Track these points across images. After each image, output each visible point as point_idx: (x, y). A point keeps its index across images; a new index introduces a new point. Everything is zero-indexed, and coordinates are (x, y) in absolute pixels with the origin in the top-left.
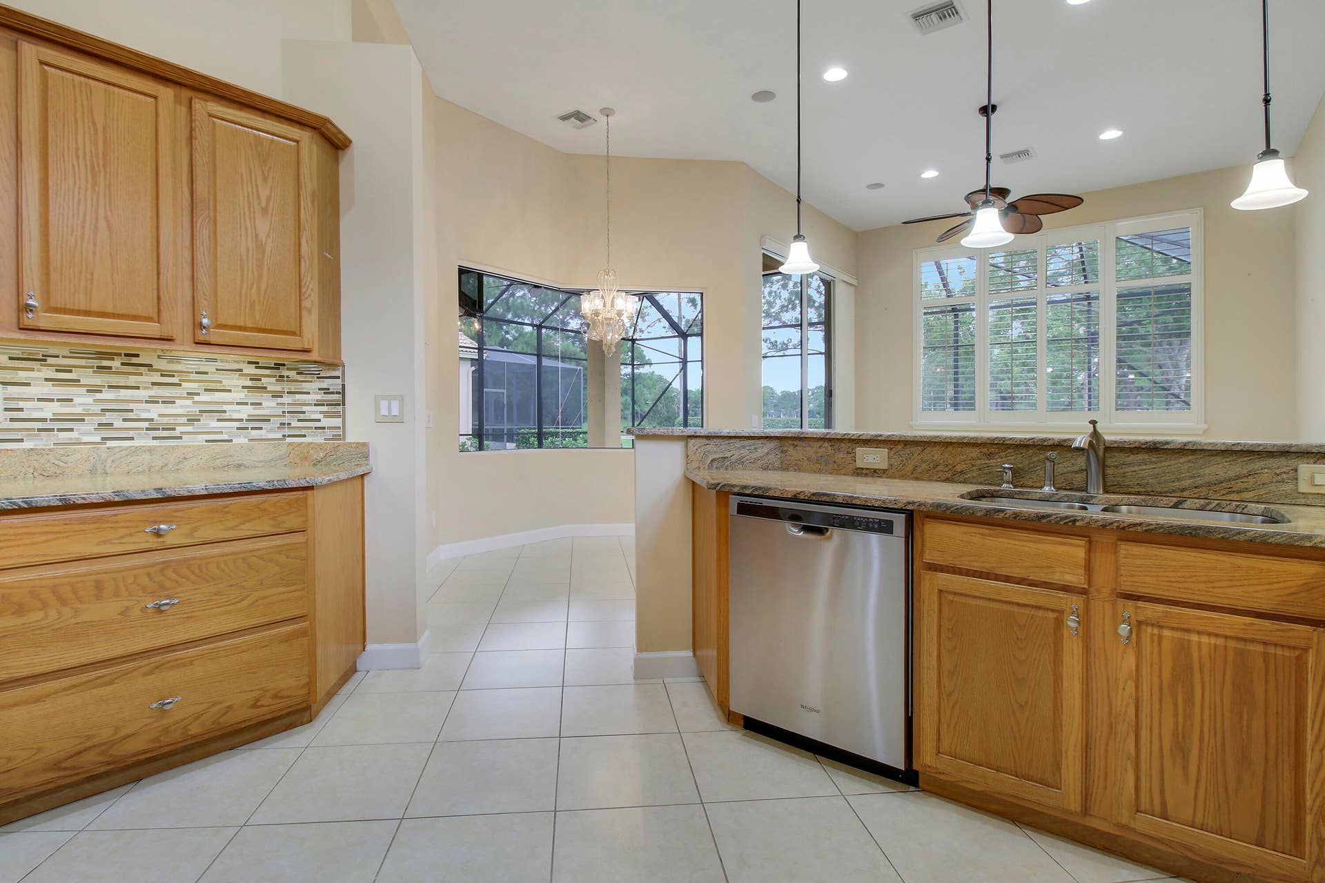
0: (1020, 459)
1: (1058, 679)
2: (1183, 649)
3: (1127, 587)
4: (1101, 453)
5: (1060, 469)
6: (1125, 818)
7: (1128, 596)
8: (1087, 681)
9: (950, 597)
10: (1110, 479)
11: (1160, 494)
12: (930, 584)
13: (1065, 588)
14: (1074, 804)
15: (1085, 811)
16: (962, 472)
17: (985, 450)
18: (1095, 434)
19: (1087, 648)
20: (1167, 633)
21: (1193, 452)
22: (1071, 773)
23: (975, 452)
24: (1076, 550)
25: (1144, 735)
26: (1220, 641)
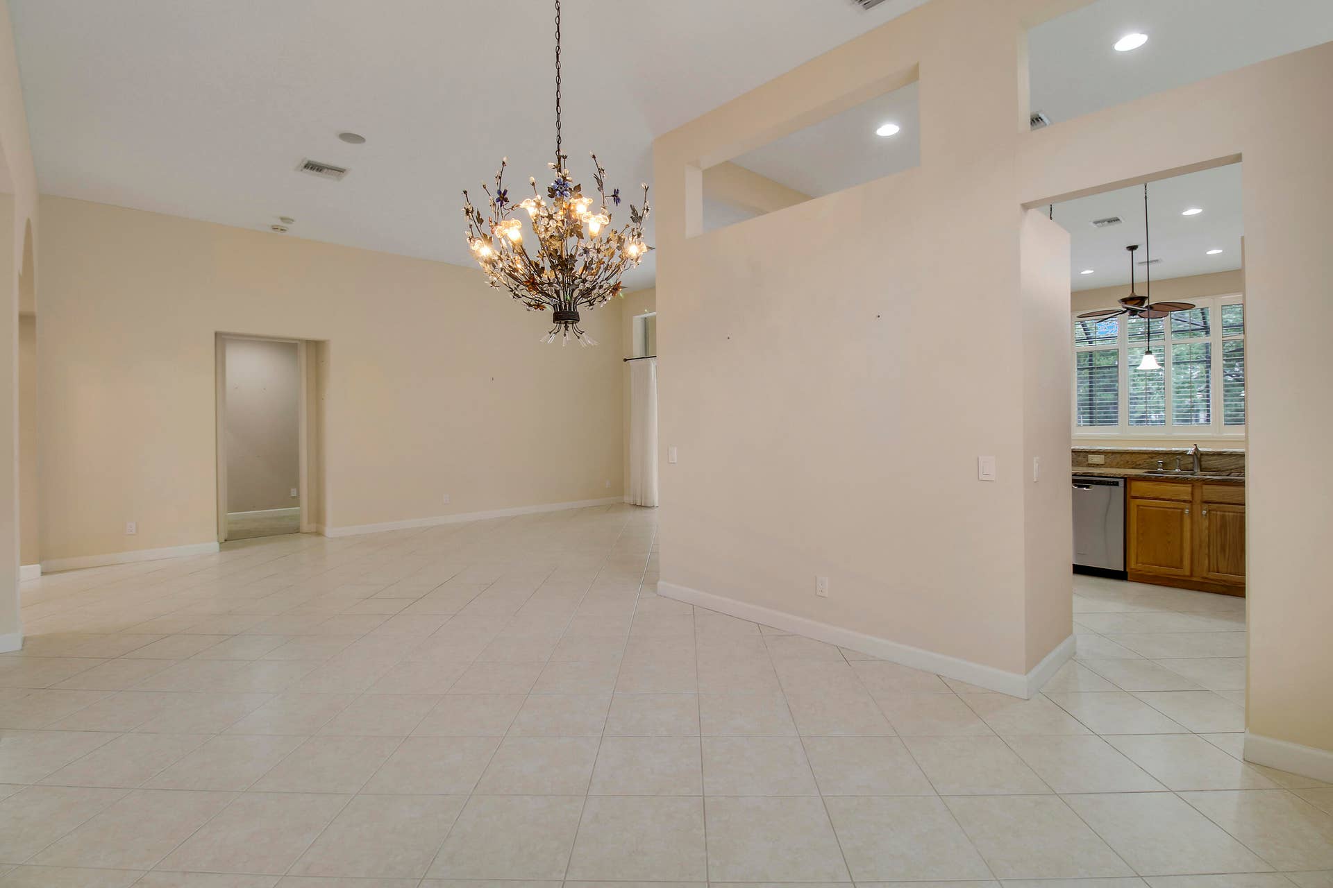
0: (1167, 459)
1: (1182, 531)
2: (1223, 517)
3: (1206, 498)
4: (1199, 456)
5: (1182, 462)
6: (1205, 575)
7: (1206, 502)
8: (1192, 531)
9: (1141, 507)
10: (1203, 466)
11: (1224, 471)
12: (1134, 504)
13: (1184, 501)
14: (1188, 573)
15: (1192, 575)
16: (1140, 465)
17: (1150, 456)
18: (1197, 449)
19: (1192, 523)
20: (1218, 513)
21: (1235, 455)
22: (1187, 562)
23: (1146, 456)
24: (1188, 488)
25: (1211, 547)
26: (1235, 514)
